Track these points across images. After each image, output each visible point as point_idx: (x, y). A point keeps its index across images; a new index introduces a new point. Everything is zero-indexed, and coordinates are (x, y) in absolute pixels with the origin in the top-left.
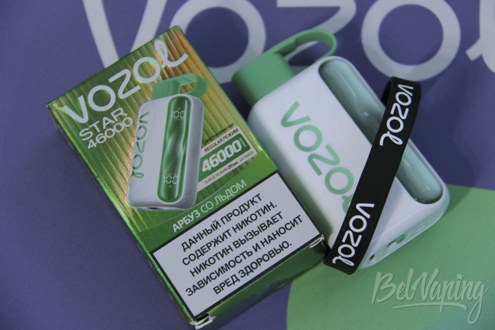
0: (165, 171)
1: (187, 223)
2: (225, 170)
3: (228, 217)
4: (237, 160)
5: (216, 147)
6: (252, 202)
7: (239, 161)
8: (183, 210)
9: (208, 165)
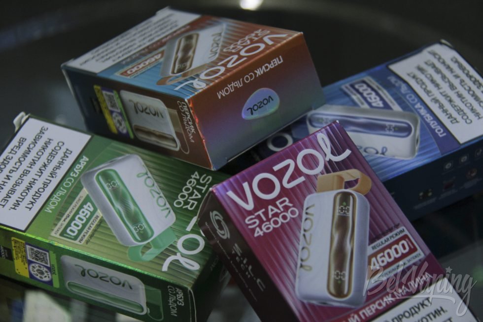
0: (122, 187)
1: (78, 165)
2: (71, 212)
3: (46, 185)
4: (65, 223)
5: (90, 223)
6: (32, 203)
7: (64, 223)
8: (87, 172)
9: (89, 208)
